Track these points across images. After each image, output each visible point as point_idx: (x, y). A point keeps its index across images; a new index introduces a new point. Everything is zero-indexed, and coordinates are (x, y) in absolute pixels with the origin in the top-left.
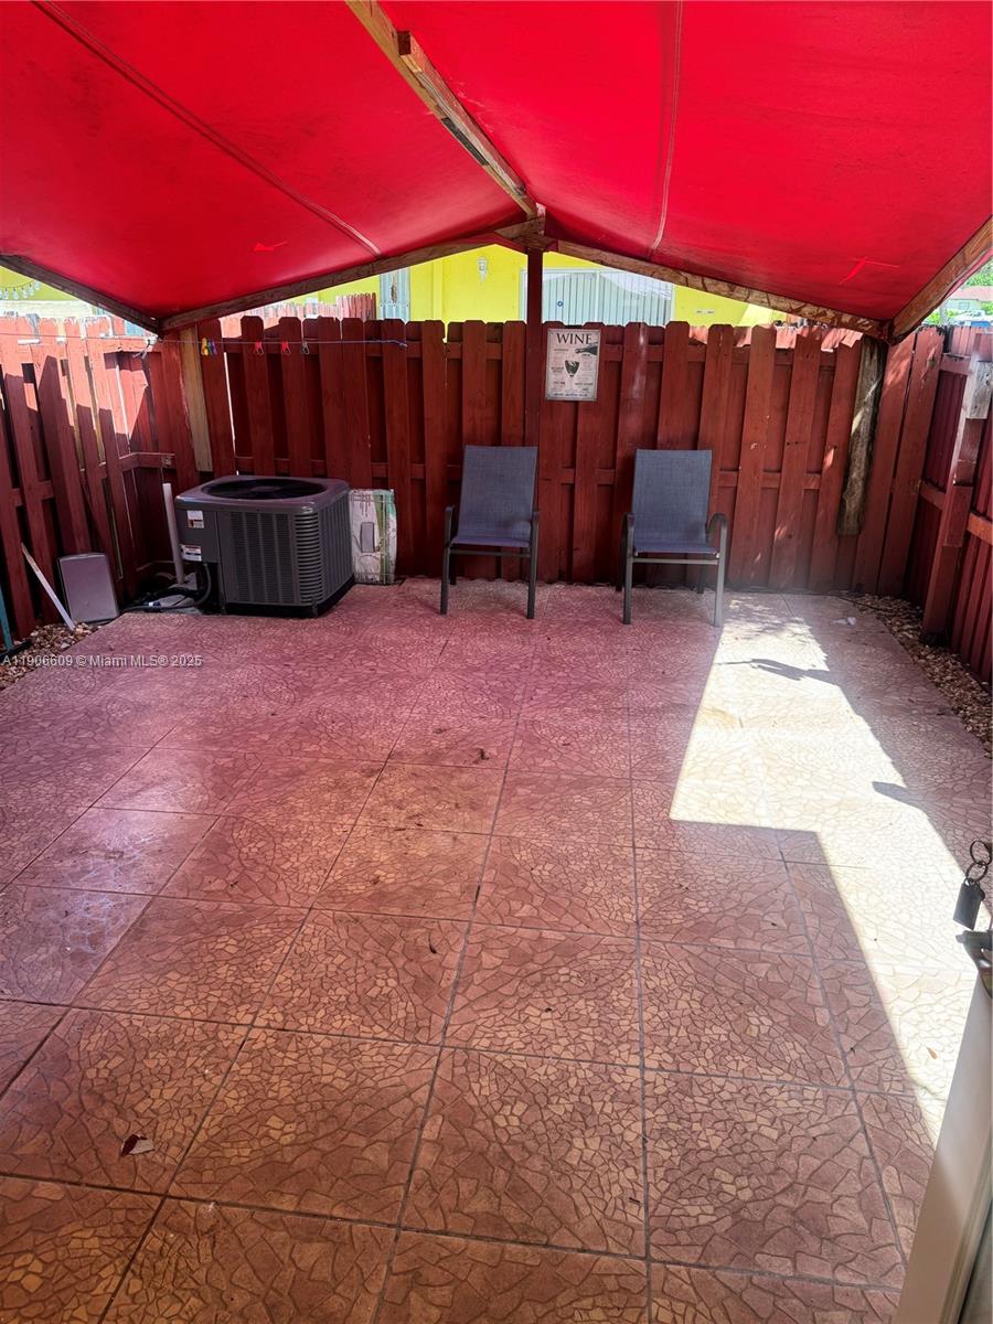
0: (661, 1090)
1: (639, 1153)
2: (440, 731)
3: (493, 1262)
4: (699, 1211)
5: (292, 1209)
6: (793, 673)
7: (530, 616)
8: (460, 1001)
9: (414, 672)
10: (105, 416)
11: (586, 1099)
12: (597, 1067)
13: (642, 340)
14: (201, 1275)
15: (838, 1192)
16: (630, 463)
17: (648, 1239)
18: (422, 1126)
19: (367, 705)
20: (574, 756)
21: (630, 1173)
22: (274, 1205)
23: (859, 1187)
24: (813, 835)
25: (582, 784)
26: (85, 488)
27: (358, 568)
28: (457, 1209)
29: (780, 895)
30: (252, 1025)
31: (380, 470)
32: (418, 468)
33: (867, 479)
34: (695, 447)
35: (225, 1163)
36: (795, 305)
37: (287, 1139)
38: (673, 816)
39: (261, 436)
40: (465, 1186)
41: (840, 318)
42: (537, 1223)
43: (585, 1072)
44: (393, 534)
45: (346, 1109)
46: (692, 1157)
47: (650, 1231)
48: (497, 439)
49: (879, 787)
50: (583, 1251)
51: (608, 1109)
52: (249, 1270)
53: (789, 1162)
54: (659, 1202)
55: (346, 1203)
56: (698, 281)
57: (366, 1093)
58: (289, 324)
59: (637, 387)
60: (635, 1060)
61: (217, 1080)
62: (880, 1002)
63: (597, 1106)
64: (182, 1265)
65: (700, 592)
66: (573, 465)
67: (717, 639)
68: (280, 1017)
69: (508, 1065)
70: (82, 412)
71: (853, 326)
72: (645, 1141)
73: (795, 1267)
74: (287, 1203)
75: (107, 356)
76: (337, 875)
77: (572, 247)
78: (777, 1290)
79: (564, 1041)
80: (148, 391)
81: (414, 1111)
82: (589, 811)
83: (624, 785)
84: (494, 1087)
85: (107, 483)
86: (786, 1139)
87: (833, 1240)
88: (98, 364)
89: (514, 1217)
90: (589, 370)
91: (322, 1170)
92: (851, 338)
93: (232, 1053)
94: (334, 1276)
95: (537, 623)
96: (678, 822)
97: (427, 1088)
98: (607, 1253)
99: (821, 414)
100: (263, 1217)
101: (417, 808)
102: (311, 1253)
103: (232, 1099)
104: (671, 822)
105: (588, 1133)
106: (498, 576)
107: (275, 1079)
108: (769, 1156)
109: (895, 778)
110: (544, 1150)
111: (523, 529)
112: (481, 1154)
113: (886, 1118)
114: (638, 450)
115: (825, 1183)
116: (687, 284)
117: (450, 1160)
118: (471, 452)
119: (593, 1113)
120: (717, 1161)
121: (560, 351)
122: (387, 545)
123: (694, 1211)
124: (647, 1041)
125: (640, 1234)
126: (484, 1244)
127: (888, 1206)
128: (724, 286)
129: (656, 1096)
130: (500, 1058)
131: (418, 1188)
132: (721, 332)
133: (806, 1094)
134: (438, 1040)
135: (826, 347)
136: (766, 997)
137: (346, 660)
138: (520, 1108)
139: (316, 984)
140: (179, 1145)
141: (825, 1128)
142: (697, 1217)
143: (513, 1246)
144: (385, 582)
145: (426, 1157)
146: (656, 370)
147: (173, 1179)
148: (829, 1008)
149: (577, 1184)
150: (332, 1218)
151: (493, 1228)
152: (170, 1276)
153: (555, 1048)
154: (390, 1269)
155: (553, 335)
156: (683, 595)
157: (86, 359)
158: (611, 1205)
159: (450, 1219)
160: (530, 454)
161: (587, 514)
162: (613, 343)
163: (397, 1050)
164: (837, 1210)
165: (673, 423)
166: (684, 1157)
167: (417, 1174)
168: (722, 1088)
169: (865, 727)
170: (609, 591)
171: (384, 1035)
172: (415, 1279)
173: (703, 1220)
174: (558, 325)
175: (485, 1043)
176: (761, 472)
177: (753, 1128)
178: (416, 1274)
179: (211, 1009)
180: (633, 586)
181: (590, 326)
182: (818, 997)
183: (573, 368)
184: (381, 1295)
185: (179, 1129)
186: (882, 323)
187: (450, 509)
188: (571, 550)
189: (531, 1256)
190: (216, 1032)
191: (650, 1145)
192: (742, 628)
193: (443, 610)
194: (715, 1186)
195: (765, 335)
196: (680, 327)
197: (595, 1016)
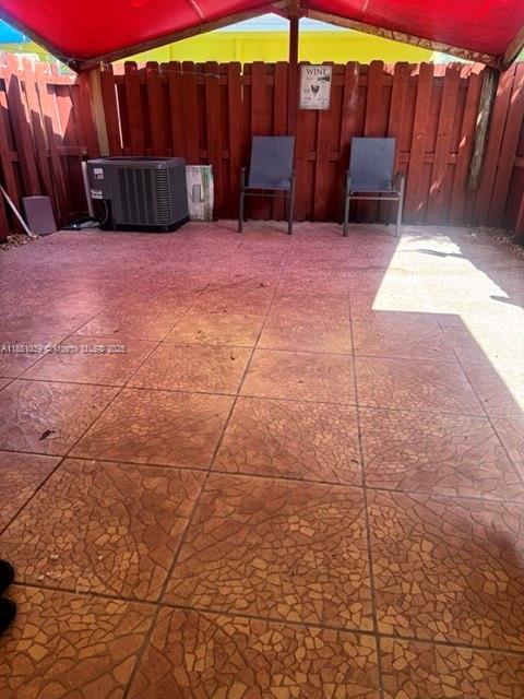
0: (369, 415)
1: (357, 441)
2: (237, 276)
3: (267, 487)
4: (395, 467)
5: (143, 463)
6: (442, 255)
7: (289, 233)
10: (48, 121)
11: (324, 419)
12: (329, 405)
13: (356, 72)
14: (86, 491)
15: (482, 460)
16: (348, 147)
17: (364, 478)
18: (225, 428)
21: (352, 450)
22: (133, 461)
23: (495, 458)
24: (457, 316)
25: (321, 297)
26: (37, 160)
27: (192, 212)
28: (245, 463)
29: (438, 339)
30: (124, 387)
31: (204, 154)
32: (226, 154)
33: (484, 156)
34: (386, 136)
35: (103, 443)
36: (446, 47)
37: (143, 433)
38: (373, 308)
39: (137, 135)
41: (472, 54)
42: (294, 470)
43: (323, 407)
44: (211, 192)
45: (179, 421)
46: (390, 444)
47: (364, 475)
48: (271, 133)
49: (494, 298)
50: (323, 482)
51: (337, 423)
52: (116, 489)
53: (451, 447)
54: (369, 463)
55: (178, 460)
56: (389, 33)
57: (192, 415)
58: (152, 66)
59: (353, 101)
60: (353, 403)
61: (101, 409)
63: (331, 421)
64: (73, 486)
66: (315, 150)
67: (397, 243)
68: (141, 384)
69: (277, 404)
70: (33, 114)
71: (479, 60)
72: (360, 436)
73: (458, 493)
74: (141, 460)
75: (48, 85)
76: (176, 329)
77: (317, 14)
78: (447, 502)
79: (310, 395)
80: (73, 109)
81: (220, 422)
83: (345, 297)
84: (268, 412)
85: (50, 160)
86: (449, 437)
87: (480, 481)
88: (43, 89)
89: (280, 467)
90: (325, 90)
91: (163, 446)
92: (478, 68)
93: (111, 398)
94: (168, 492)
95: (293, 237)
96: (377, 311)
98: (338, 484)
99: (459, 117)
100: (126, 466)
101: (224, 305)
102: (154, 482)
103: (110, 417)
104: (372, 311)
105: (325, 432)
106: (271, 218)
107: (136, 408)
108: (439, 444)
109: (503, 294)
110: (299, 439)
111: (286, 184)
112: (260, 440)
113: (509, 429)
114: (354, 139)
115: (474, 456)
116: (383, 35)
117: (241, 443)
118: (255, 139)
119: (328, 424)
120: (406, 446)
121: (308, 80)
122: (208, 198)
123: (392, 467)
124: (360, 395)
125: (359, 477)
126: (262, 479)
128: (404, 36)
129: (367, 418)
130: (272, 401)
131: (222, 454)
132: (401, 66)
134: (235, 393)
135: (463, 75)
136: (432, 378)
137: (184, 249)
138: (283, 422)
139: (163, 371)
140: (76, 436)
141: (472, 433)
142: (394, 469)
143: (281, 480)
144: (207, 220)
145: (226, 441)
146: (364, 91)
147: (71, 450)
148: (471, 383)
149: (319, 454)
150: (168, 466)
151: (270, 472)
152: (65, 491)
153: (305, 397)
154: (203, 489)
155: (304, 71)
156: (377, 226)
157: (36, 84)
158: (340, 463)
159: (240, 467)
160: (290, 141)
161: (323, 180)
162: (339, 74)
163: (210, 397)
164: (482, 467)
165: (373, 121)
166: (385, 443)
167: (221, 448)
168: (406, 415)
170: (336, 225)
171: (204, 391)
172: (219, 493)
173: (398, 471)
174: (307, 63)
175: (263, 395)
176: (423, 154)
177: (427, 432)
179: (99, 380)
180: (350, 221)
181: (325, 64)
182: (464, 379)
183: (316, 90)
184: (197, 501)
185: (77, 429)
186: (497, 57)
187: (244, 169)
188: (313, 201)
189: (291, 484)
190: (101, 390)
191: (363, 438)
192: (410, 238)
193: (240, 230)
194: (405, 456)
195: (427, 68)
196: (378, 64)
197: (328, 385)
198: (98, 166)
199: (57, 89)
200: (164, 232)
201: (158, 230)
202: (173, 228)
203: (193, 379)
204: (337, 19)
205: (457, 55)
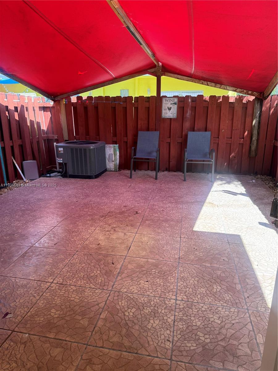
0: (182, 307)
1: (172, 325)
2: (125, 206)
3: (117, 358)
4: (191, 345)
5: (53, 337)
6: (235, 194)
7: (156, 179)
8: (119, 278)
9: (120, 192)
10: (38, 124)
11: (156, 308)
12: (161, 299)
13: (190, 100)
14: (18, 356)
15: (240, 341)
16: (186, 136)
17: (172, 353)
18: (101, 314)
19: (105, 200)
20: (165, 213)
21: (168, 332)
22: (47, 336)
23: (248, 340)
24: (239, 235)
25: (166, 221)
26: (31, 143)
27: (108, 167)
28: (108, 340)
29: (227, 252)
30: (52, 282)
31: (115, 139)
32: (125, 139)
33: (258, 140)
34: (206, 131)
35: (35, 322)
36: (234, 89)
37: (56, 316)
38: (194, 230)
39: (82, 130)
40: (112, 333)
41: (248, 92)
42: (134, 346)
43: (157, 300)
44: (118, 157)
45: (77, 308)
46: (190, 328)
47: (173, 351)
48: (148, 129)
49: (261, 224)
50: (149, 356)
51: (163, 312)
52: (35, 355)
53: (224, 331)
54: (177, 341)
55: (71, 336)
56: (206, 83)
57: (84, 303)
58: (90, 98)
59: (188, 114)
60: (174, 297)
61: (38, 298)
62: (259, 284)
63: (160, 310)
64: (13, 353)
65: (208, 174)
66: (170, 137)
67: (212, 185)
68: (61, 281)
69: (132, 297)
70: (32, 122)
71: (252, 95)
72: (174, 322)
73: (224, 365)
74: (52, 336)
75: (40, 108)
76: (87, 242)
77: (169, 74)
79: (151, 291)
80: (51, 118)
81: (98, 309)
82: (168, 227)
83: (179, 221)
84: (126, 303)
85: (38, 142)
86: (223, 324)
87: (238, 357)
88: (37, 109)
89: (126, 343)
90: (174, 109)
91: (65, 326)
92: (252, 98)
93: (44, 290)
94: (62, 359)
95: (158, 181)
97: (104, 302)
98: (157, 357)
99: (243, 121)
100: (44, 339)
101: (115, 226)
102: (56, 352)
103: (41, 304)
104: (193, 231)
105: (155, 319)
106: (148, 169)
107: (56, 298)
108: (217, 329)
109: (266, 221)
110: (140, 323)
111: (155, 154)
112: (119, 323)
113: (259, 319)
114: (189, 132)
115: (236, 338)
116: (202, 84)
117: (108, 325)
118: (140, 133)
119: (158, 313)
120: (199, 329)
121: (166, 104)
122: (116, 160)
123: (189, 345)
124: (179, 292)
125: (169, 351)
126: (115, 352)
127: (258, 347)
128: (213, 84)
129: (180, 309)
130: (129, 295)
131: (96, 333)
132: (212, 97)
133: (231, 310)
134: (110, 289)
135: (244, 101)
136: (220, 280)
137: (101, 189)
138: (133, 310)
139: (75, 272)
140: (21, 316)
141: (237, 321)
142: (190, 347)
143: (125, 353)
144: (115, 171)
145: (100, 323)
146: (194, 109)
147: (17, 326)
148: (241, 284)
149: (150, 334)
150: (66, 341)
151: (119, 347)
152: (8, 356)
153: (148, 293)
154: (82, 358)
155: (164, 100)
156: (203, 174)
157: (33, 107)
158: (160, 341)
159: (105, 343)
160: (157, 133)
161: (174, 152)
162: (182, 102)
163: (97, 291)
164: (240, 347)
165: (199, 124)
166: (187, 328)
167: (96, 328)
168: (202, 307)
169: (257, 208)
170: (181, 173)
171: (93, 287)
172: (90, 362)
173: (192, 348)
174: (166, 97)
175: (125, 290)
176: (226, 139)
177: (212, 319)
178: (90, 360)
179: (41, 277)
180: (187, 172)
181: (174, 97)
182: (238, 281)
183: (170, 109)
184: (77, 366)
185: (23, 312)
186: (261, 93)
187: (133, 148)
188: (169, 162)
189: (130, 356)
190: (41, 284)
191: (176, 323)
192: (220, 182)
193: (131, 177)
194: (197, 337)
195: (226, 98)
196: (201, 97)
197: (162, 284)
198: (61, 147)
199: (44, 109)
200: (93, 178)
201: (89, 177)
202: (97, 176)
203: (89, 278)
204: (179, 76)
205: (241, 92)
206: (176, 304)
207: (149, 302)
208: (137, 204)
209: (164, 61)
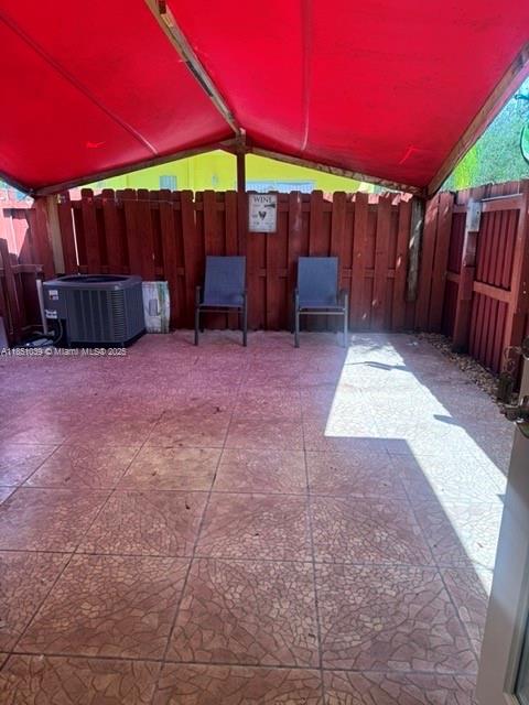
0: (325, 573)
1: (314, 608)
2: (194, 399)
3: (224, 677)
4: (351, 639)
5: (94, 655)
6: (387, 367)
7: (245, 345)
8: (204, 533)
9: (179, 372)
10: (3, 243)
11: (281, 582)
12: (286, 564)
13: (299, 200)
15: (434, 622)
16: (295, 265)
17: (321, 656)
18: (179, 603)
19: (152, 388)
20: (270, 408)
21: (309, 620)
22: (83, 653)
23: (446, 619)
24: (404, 441)
25: (275, 422)
27: (148, 324)
28: (201, 648)
29: (388, 470)
30: (74, 553)
31: (160, 271)
32: (181, 271)
33: (419, 271)
34: (329, 256)
35: (51, 631)
36: (377, 180)
37: (94, 615)
38: (326, 434)
39: (93, 254)
40: (206, 635)
41: (400, 186)
42: (252, 652)
43: (279, 566)
44: (168, 305)
45: (132, 596)
46: (345, 609)
47: (321, 653)
48: (224, 253)
49: (437, 417)
50: (280, 667)
51: (294, 586)
52: (64, 694)
53: (403, 608)
54: (327, 635)
55: (130, 649)
56: (326, 168)
57: (145, 586)
58: (108, 193)
59: (297, 224)
60: (310, 559)
61: (50, 584)
62: (448, 520)
63: (287, 584)
64: (19, 694)
65: (336, 333)
66: (265, 267)
67: (346, 353)
68: (92, 547)
69: (233, 565)
71: (407, 191)
72: (317, 602)
73: (412, 667)
74: (92, 653)
75: (5, 210)
76: (131, 472)
77: (264, 151)
78: (401, 681)
79: (266, 551)
80: (28, 231)
81: (175, 593)
82: (279, 434)
83: (298, 421)
84: (224, 578)
85: (4, 280)
86: (401, 595)
87: (433, 650)
89: (237, 649)
90: (272, 215)
91: (115, 631)
92: (407, 197)
93: (60, 569)
94: (120, 693)
95: (248, 349)
96: (329, 438)
97: (183, 581)
98: (296, 667)
99: (393, 237)
100: (76, 661)
101: (179, 437)
102: (106, 681)
103: (59, 595)
104: (325, 437)
105: (282, 600)
106: (227, 327)
107: (87, 581)
108: (392, 606)
109: (445, 413)
110: (255, 611)
111: (239, 299)
112: (217, 615)
113: (458, 580)
114: (299, 258)
115: (426, 618)
116: (321, 170)
117: (197, 621)
118: (210, 260)
119: (285, 588)
120: (361, 610)
121: (256, 207)
122: (165, 311)
123: (348, 639)
124: (316, 548)
125: (316, 656)
126: (218, 667)
127: (464, 628)
128: (340, 171)
129: (323, 577)
130: (228, 562)
131: (176, 638)
132: (339, 195)
133: (411, 571)
134: (190, 554)
135: (395, 202)
136: (383, 521)
137: (140, 368)
138: (240, 589)
139: (116, 528)
140: (23, 623)
141: (423, 588)
142: (350, 642)
143: (237, 667)
144: (164, 332)
145: (182, 619)
146: (307, 216)
147: (17, 643)
148: (419, 525)
149: (276, 628)
150: (120, 658)
151: (225, 657)
153: (262, 555)
154: (157, 686)
155: (252, 199)
156: (326, 334)
158: (298, 638)
159: (196, 654)
160: (243, 259)
161: (274, 295)
162: (284, 202)
163: (164, 562)
164: (434, 632)
165: (317, 243)
166: (341, 609)
167: (176, 630)
168: (361, 570)
169: (427, 390)
170: (288, 334)
171: (157, 553)
172: (173, 691)
173: (354, 644)
174: (254, 192)
175: (219, 554)
176: (364, 270)
177: (381, 591)
178: (175, 688)
179: (49, 545)
180: (300, 330)
181: (272, 193)
182: (412, 520)
183: (263, 215)
184: (151, 702)
185: (24, 614)
186: (422, 188)
187: (198, 288)
188: (266, 312)
189: (248, 672)
190: (51, 558)
191: (320, 604)
193: (196, 344)
194: (360, 624)
195: (362, 197)
196: (318, 194)
197: (284, 536)
198: (53, 288)
199: (14, 213)
200: (121, 347)
201: (114, 346)
202: (128, 344)
203: (146, 538)
204: (279, 155)
205: (387, 186)
206: (315, 570)
207: (266, 571)
208: (215, 394)
209: (252, 127)
